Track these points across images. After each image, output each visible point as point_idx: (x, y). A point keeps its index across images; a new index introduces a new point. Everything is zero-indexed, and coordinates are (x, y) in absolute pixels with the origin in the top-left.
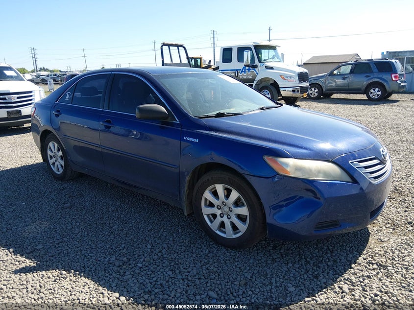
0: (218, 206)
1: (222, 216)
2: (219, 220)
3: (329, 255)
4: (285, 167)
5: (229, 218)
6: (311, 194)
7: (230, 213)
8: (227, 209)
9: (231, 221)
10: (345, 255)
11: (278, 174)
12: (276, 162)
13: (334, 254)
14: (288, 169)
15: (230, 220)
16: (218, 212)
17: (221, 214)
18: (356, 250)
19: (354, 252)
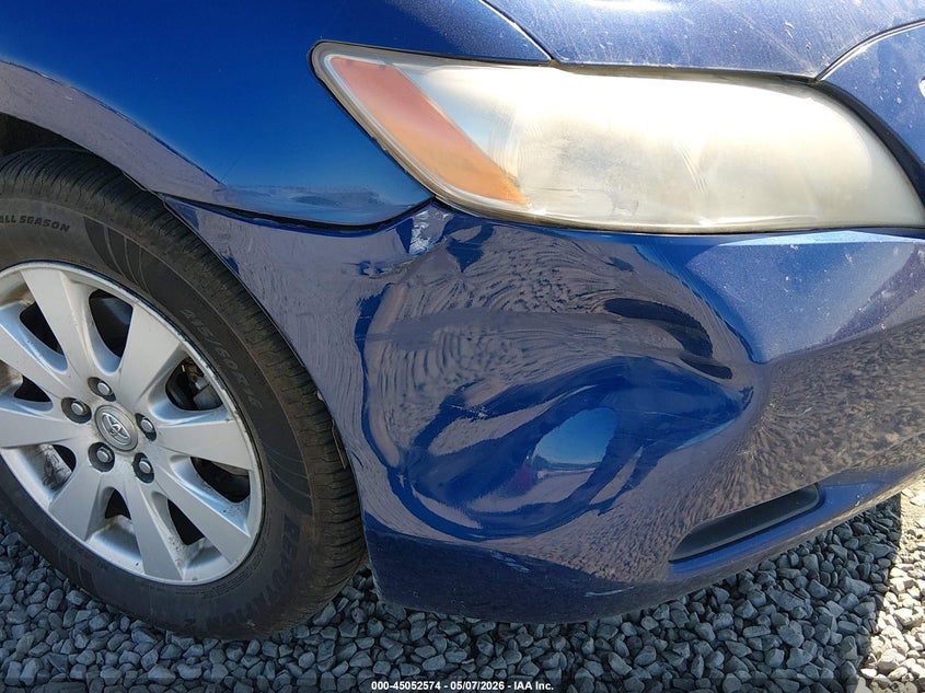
0: (71, 400)
1: (102, 456)
2: (88, 481)
3: (726, 619)
4: (480, 140)
5: (147, 477)
6: (672, 343)
7: (143, 445)
8: (124, 422)
9: (156, 495)
10: (803, 607)
11: (434, 201)
12: (413, 100)
13: (750, 611)
14: (510, 159)
15: (152, 486)
16: (82, 438)
17: (94, 448)
18: (852, 566)
19: (849, 580)
